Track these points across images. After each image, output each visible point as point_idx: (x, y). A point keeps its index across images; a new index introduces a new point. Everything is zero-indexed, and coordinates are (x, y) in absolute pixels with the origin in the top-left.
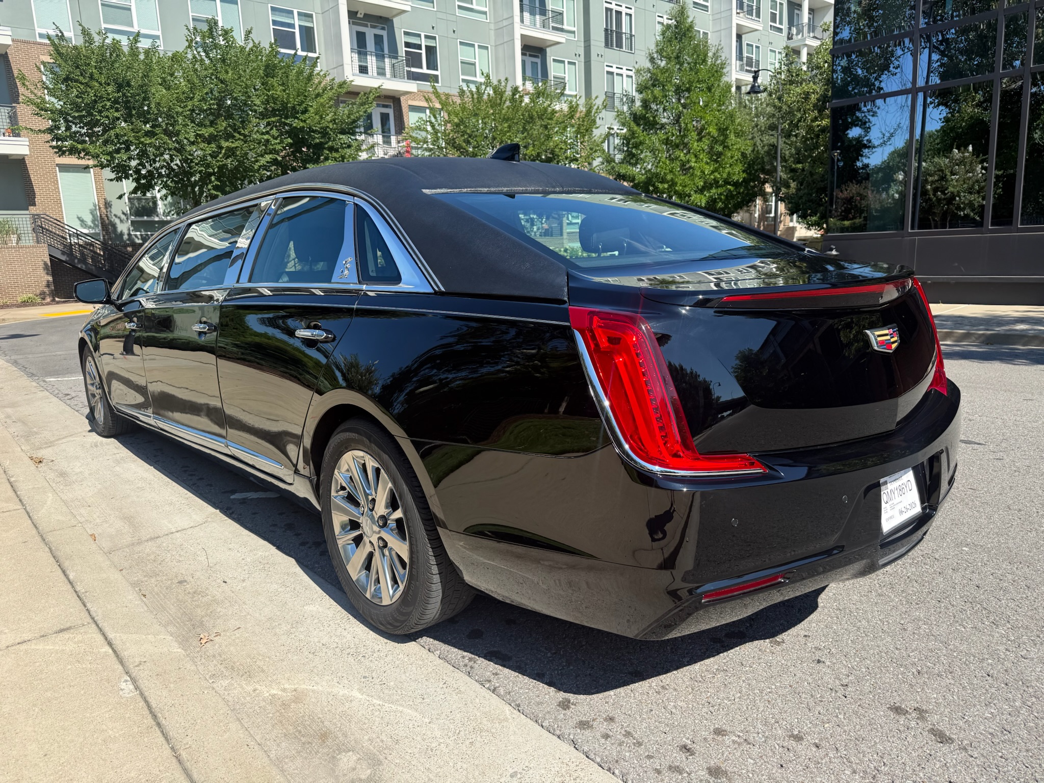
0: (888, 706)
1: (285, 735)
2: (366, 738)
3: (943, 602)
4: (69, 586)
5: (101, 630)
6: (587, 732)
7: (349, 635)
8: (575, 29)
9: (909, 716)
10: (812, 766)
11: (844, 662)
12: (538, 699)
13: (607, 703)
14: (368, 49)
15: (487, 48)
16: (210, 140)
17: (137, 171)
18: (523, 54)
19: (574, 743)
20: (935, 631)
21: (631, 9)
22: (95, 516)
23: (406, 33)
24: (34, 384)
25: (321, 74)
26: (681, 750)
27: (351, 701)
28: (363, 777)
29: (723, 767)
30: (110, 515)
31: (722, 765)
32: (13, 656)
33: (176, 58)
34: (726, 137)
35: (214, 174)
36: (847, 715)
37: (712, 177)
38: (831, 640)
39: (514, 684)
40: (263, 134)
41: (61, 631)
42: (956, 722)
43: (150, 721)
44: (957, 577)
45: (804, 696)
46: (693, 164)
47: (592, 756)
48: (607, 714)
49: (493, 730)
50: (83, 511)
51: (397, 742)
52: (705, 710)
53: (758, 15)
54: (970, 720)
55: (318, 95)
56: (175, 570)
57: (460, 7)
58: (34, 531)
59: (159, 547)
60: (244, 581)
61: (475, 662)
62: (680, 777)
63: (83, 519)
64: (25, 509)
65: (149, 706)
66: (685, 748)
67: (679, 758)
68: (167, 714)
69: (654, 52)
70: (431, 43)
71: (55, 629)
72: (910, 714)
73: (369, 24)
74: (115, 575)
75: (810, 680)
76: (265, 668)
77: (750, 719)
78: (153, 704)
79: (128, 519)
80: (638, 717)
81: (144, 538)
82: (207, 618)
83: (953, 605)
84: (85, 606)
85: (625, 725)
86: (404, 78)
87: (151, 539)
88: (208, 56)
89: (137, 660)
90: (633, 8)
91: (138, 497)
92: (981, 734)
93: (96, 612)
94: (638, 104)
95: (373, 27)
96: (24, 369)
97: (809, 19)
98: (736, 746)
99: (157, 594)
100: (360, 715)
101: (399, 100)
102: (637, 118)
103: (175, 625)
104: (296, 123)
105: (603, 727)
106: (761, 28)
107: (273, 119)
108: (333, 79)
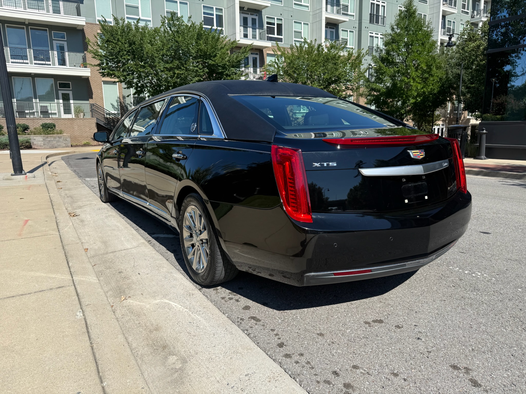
0: (450, 365)
1: (148, 345)
2: (183, 350)
3: (498, 316)
4: (68, 269)
5: (76, 289)
6: (288, 360)
7: (188, 303)
8: (354, 14)
9: (460, 371)
10: (399, 389)
11: (433, 340)
12: (268, 341)
13: (302, 347)
14: (249, 25)
15: (308, 24)
16: (170, 70)
17: (137, 84)
18: (326, 27)
19: (280, 363)
20: (488, 330)
21: (385, 3)
22: (91, 240)
23: (267, 17)
24: (80, 181)
25: (224, 37)
26: (333, 373)
27: (181, 333)
28: (177, 367)
29: (352, 384)
30: (97, 240)
31: (352, 383)
32: (36, 296)
33: (156, 31)
34: (431, 69)
35: (171, 86)
36: (426, 367)
37: (422, 90)
38: (428, 329)
39: (259, 333)
40: (195, 67)
41: (59, 287)
42: (486, 377)
43: (85, 330)
44: (510, 304)
45: (405, 354)
46: (412, 84)
47: (287, 371)
48: (300, 352)
49: (243, 353)
50: (86, 238)
51: (197, 354)
52: (351, 356)
53: (455, 5)
54: (494, 377)
55: (222, 48)
56: (119, 267)
57: (295, 4)
58: (61, 244)
59: (115, 256)
60: (148, 274)
61: (243, 321)
62: (328, 386)
63: (85, 241)
64: (60, 234)
65: (86, 324)
66: (335, 373)
67: (331, 377)
68: (93, 328)
69: (394, 25)
70: (280, 22)
71: (57, 286)
72: (461, 370)
73: (250, 13)
74: (89, 266)
75: (411, 347)
76: (146, 314)
77: (373, 363)
78: (88, 323)
79: (105, 243)
80: (316, 355)
81: (109, 252)
82: (127, 289)
83: (503, 318)
84: (72, 278)
85: (308, 358)
86: (265, 40)
87: (112, 252)
88: (171, 29)
89: (87, 303)
90: (386, 3)
91: (111, 233)
92: (499, 384)
93: (76, 281)
94: (384, 52)
95: (251, 14)
96: (77, 174)
97: (484, 7)
98: (362, 375)
99: (108, 277)
100: (183, 339)
101: (262, 50)
102: (383, 60)
103: (112, 291)
104: (211, 62)
105: (296, 358)
106: (456, 12)
107: (200, 60)
108: (230, 40)
